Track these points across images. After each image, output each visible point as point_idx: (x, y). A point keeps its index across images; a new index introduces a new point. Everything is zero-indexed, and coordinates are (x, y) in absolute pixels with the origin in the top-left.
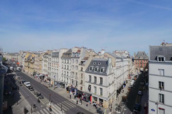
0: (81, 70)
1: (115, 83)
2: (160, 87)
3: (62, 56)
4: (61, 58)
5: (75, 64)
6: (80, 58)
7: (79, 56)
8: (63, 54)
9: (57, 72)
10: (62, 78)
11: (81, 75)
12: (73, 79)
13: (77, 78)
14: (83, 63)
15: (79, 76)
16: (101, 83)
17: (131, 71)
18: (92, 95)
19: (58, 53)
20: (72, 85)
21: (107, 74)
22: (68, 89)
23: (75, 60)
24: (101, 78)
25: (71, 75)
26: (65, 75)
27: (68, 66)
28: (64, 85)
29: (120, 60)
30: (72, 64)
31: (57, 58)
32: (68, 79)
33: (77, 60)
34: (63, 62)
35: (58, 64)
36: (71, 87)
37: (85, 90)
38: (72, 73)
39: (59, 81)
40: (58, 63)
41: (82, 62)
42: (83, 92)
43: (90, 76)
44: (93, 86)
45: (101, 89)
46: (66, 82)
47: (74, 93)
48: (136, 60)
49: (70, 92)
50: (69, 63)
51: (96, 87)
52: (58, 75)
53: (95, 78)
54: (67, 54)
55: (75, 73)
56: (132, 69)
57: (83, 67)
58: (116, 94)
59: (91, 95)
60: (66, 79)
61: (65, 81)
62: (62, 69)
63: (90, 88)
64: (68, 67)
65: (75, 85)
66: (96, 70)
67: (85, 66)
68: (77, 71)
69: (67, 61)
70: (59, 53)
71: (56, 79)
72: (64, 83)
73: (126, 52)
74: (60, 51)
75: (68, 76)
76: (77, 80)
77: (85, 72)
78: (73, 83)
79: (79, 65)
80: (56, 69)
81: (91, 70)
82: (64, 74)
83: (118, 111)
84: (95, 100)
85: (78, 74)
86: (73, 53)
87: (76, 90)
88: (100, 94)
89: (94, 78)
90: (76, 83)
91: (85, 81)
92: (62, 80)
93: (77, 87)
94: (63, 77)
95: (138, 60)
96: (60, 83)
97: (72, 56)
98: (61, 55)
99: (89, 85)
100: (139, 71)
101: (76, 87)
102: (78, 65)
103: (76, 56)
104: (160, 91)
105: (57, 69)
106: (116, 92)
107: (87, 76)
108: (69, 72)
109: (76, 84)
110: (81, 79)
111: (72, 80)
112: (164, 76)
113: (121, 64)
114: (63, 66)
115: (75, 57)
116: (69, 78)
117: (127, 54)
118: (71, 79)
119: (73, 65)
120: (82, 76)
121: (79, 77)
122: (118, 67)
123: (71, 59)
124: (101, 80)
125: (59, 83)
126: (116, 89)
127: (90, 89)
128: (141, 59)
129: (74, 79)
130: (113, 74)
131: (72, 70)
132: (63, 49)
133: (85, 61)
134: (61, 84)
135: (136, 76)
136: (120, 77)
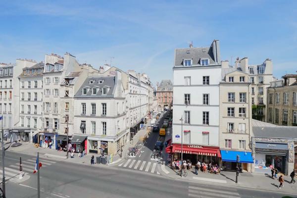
0: (65, 95)
1: (127, 115)
2: (186, 102)
3: (22, 75)
4: (19, 79)
5: (52, 86)
6: (63, 74)
7: (62, 70)
8: (24, 71)
9: (8, 110)
10: (23, 122)
11: (65, 105)
12: (47, 116)
13: (56, 113)
14: (70, 81)
15: (61, 108)
16: (103, 113)
17: (151, 107)
18: (88, 138)
19: (12, 67)
20: (46, 129)
21: (113, 95)
22: (36, 140)
23: (52, 77)
24: (104, 105)
25: (44, 109)
26: (29, 113)
27: (36, 93)
28: (27, 134)
29: (135, 82)
30: (45, 87)
31: (8, 80)
32: (36, 120)
33: (56, 78)
34: (23, 87)
35: (11, 92)
36: (43, 134)
37: (74, 131)
38: (46, 105)
39: (13, 127)
40: (12, 88)
41: (67, 80)
42: (71, 137)
43: (84, 105)
44: (88, 121)
45: (104, 123)
46: (32, 126)
47: (50, 143)
48: (159, 92)
49: (42, 144)
50: (39, 85)
51: (94, 123)
52: (10, 115)
53: (94, 105)
54: (34, 69)
55: (52, 105)
56: (154, 105)
57: (69, 89)
58: (129, 134)
59: (86, 139)
60: (32, 120)
61: (29, 126)
62: (22, 103)
63: (83, 125)
64: (36, 96)
65: (54, 128)
66: (95, 93)
67: (74, 87)
68: (56, 100)
69: (33, 84)
70: (14, 68)
71: (5, 126)
72: (26, 131)
73: (145, 76)
74: (16, 65)
75: (35, 113)
76: (56, 117)
77: (75, 98)
78: (48, 125)
79: (61, 85)
80: (5, 104)
81: (85, 93)
82: (26, 111)
83: (132, 155)
84: (93, 147)
85: (59, 104)
86: (47, 64)
87: (55, 137)
88: (102, 133)
89: (92, 107)
90: (56, 123)
91: (75, 115)
92: (23, 125)
93: (56, 131)
94: (25, 118)
95: (163, 92)
96: (17, 131)
97: (44, 72)
98: (17, 71)
99: (82, 121)
100: (163, 110)
101: (54, 131)
102: (58, 87)
103: (53, 70)
104: (185, 107)
105: (8, 102)
106: (129, 131)
107: (77, 105)
108: (39, 105)
109: (56, 126)
110: (65, 113)
111: (45, 119)
112: (191, 85)
113: (137, 89)
114: (23, 96)
115: (53, 72)
116: (39, 117)
117: (146, 78)
118: (44, 116)
119: (47, 90)
120: (67, 107)
121: (62, 110)
122: (132, 92)
123: (44, 77)
124: (103, 108)
125: (14, 131)
126: (129, 126)
127: (83, 129)
128: (165, 90)
129: (51, 116)
130: (125, 101)
131: (46, 100)
132: (23, 60)
133: (73, 78)
134: (19, 133)
135: (159, 115)
136: (135, 109)
